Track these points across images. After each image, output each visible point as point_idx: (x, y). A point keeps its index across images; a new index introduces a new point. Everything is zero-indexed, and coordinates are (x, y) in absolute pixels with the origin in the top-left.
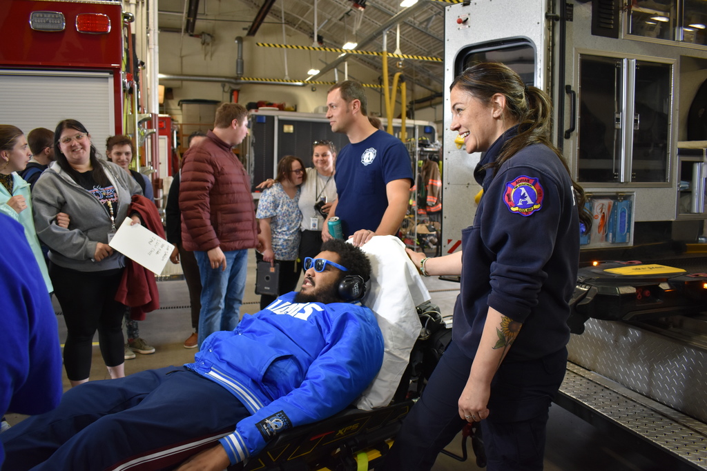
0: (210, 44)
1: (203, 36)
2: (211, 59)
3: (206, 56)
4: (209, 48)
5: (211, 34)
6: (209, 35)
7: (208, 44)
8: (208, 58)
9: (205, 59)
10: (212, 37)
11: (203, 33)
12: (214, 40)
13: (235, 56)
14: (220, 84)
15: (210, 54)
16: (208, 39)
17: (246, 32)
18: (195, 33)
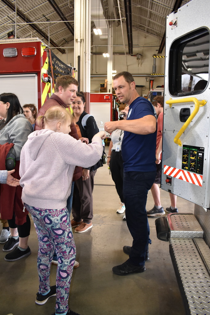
0: (141, 59)
1: (137, 55)
2: (141, 66)
3: (138, 65)
4: (140, 61)
5: (141, 54)
6: (140, 54)
7: (140, 59)
8: (140, 65)
9: (138, 66)
10: (141, 55)
11: (137, 54)
12: (143, 57)
13: (152, 64)
14: (145, 78)
15: (140, 64)
16: (140, 57)
17: (157, 52)
18: (133, 54)
